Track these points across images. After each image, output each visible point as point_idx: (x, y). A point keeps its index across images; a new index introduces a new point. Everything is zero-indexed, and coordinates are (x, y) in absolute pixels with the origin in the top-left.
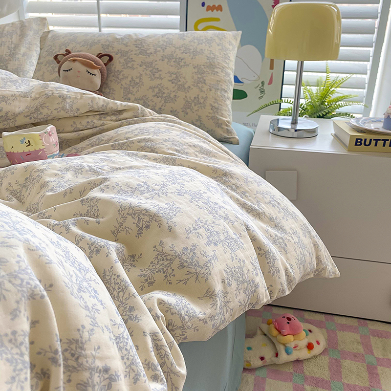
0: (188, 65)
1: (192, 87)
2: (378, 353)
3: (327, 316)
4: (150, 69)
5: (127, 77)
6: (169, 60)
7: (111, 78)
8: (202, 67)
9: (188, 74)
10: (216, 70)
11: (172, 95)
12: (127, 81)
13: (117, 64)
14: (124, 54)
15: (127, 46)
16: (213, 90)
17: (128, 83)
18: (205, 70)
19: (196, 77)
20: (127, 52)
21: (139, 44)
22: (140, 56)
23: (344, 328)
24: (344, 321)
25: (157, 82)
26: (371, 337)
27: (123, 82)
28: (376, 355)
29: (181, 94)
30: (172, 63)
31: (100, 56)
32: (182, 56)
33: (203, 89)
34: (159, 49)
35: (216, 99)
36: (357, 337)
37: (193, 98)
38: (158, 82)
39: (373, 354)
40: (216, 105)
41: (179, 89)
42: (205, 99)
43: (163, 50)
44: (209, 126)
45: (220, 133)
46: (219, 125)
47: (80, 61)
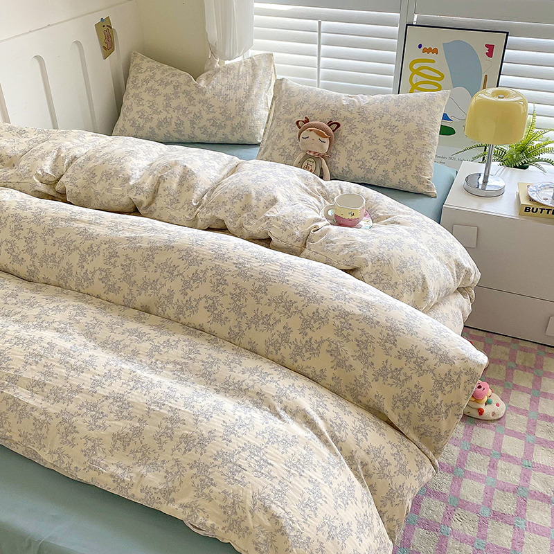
0: (400, 132)
1: (402, 151)
2: (519, 361)
3: (488, 334)
4: (370, 135)
5: (351, 142)
6: (385, 127)
7: (338, 142)
8: (412, 133)
9: (399, 140)
10: (423, 135)
11: (385, 159)
12: (351, 145)
13: (343, 130)
14: (349, 121)
15: (351, 113)
16: (419, 153)
17: (351, 147)
18: (414, 136)
19: (406, 143)
20: (351, 120)
21: (362, 111)
22: (362, 123)
23: (499, 343)
24: (500, 338)
25: (375, 147)
26: (518, 351)
27: (347, 146)
28: (517, 363)
29: (393, 158)
30: (388, 131)
31: (330, 124)
32: (396, 124)
33: (411, 153)
34: (377, 117)
35: (420, 161)
36: (508, 350)
37: (402, 161)
39: (515, 361)
40: (420, 166)
41: (391, 153)
42: (412, 161)
43: (381, 118)
44: (413, 183)
45: (421, 189)
46: (421, 183)
47: (315, 131)
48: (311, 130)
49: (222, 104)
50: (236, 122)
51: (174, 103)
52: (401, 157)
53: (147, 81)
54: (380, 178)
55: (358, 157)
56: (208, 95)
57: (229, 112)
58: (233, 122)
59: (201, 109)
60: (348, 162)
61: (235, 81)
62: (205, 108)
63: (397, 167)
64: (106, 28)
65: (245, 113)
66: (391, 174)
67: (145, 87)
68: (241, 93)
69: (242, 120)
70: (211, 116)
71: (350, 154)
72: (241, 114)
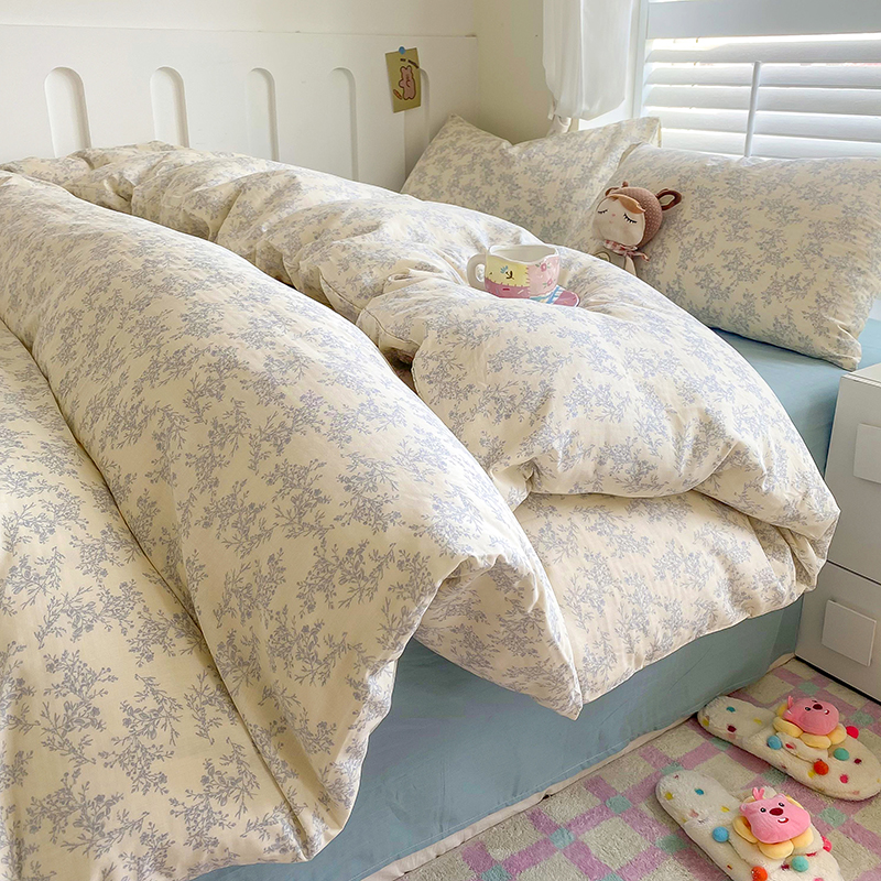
0: (800, 220)
1: (793, 258)
4: (735, 222)
5: (693, 232)
6: (772, 208)
7: (672, 232)
8: (827, 225)
9: (795, 235)
10: (852, 233)
11: (753, 270)
12: (692, 239)
13: (686, 209)
14: (703, 193)
15: (714, 181)
16: (833, 269)
17: (692, 241)
18: (830, 231)
19: (806, 243)
20: (710, 191)
21: (735, 177)
22: (728, 198)
25: (738, 244)
27: (685, 240)
29: (769, 269)
30: (775, 215)
31: (661, 194)
32: (797, 204)
33: (813, 265)
35: (831, 285)
37: (787, 278)
38: (740, 244)
40: (829, 295)
41: (768, 260)
42: (810, 282)
43: (770, 192)
44: (801, 330)
45: (821, 345)
46: (823, 331)
47: (622, 200)
48: (616, 198)
49: (536, 187)
50: (551, 219)
51: (464, 180)
52: (787, 272)
53: (442, 149)
54: (737, 312)
55: (700, 263)
56: (516, 169)
57: (543, 201)
58: (547, 219)
59: (499, 190)
60: (680, 272)
61: (572, 152)
62: (506, 190)
63: (775, 289)
64: (406, 64)
65: (571, 206)
66: (759, 305)
67: (436, 157)
68: (575, 172)
69: (566, 217)
70: (513, 203)
71: (687, 254)
72: (564, 206)
